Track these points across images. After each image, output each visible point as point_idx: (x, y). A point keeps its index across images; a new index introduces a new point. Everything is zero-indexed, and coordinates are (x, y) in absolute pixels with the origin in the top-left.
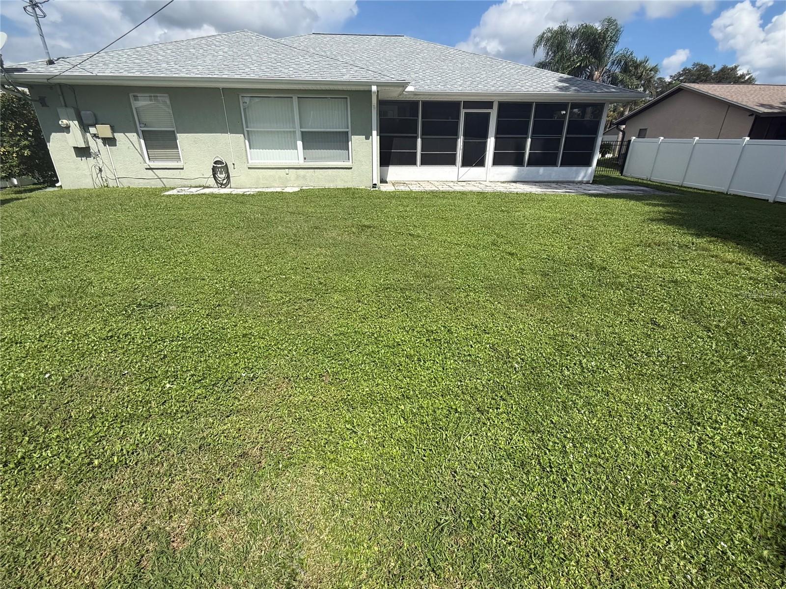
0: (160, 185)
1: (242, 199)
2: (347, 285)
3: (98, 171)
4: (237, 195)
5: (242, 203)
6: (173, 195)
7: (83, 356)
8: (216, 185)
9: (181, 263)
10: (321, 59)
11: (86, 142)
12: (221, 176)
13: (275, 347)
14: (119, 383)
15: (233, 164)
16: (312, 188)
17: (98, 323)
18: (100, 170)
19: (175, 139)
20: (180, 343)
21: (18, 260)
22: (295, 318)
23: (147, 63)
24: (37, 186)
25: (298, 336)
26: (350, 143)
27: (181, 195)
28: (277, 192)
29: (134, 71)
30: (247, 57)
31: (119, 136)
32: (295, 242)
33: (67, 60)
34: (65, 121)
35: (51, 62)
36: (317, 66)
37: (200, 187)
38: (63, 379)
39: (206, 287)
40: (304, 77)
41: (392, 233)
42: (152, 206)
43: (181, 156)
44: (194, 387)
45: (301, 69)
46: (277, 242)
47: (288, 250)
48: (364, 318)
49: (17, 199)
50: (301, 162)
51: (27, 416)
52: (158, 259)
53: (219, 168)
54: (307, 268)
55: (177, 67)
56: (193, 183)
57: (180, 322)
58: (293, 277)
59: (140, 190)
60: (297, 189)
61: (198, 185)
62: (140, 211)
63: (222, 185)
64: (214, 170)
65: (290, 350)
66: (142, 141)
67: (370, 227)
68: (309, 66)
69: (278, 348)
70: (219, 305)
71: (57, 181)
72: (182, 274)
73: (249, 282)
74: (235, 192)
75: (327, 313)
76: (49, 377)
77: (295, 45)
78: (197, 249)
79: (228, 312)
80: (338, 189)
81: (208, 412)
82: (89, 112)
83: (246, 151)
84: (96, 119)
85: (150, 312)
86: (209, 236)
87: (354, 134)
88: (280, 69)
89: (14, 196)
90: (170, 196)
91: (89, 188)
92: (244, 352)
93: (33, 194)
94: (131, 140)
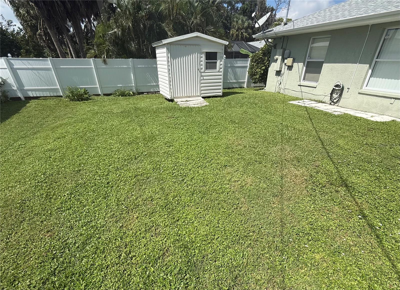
3: (279, 84)
8: (328, 102)
11: (281, 68)
12: (335, 96)
15: (349, 89)
19: (322, 67)
31: (295, 65)
34: (277, 57)
53: (338, 91)
56: (317, 98)
63: (333, 103)
64: (333, 91)
66: (305, 68)
71: (265, 86)
82: (288, 51)
83: (365, 79)
90: (291, 104)
94: (299, 67)
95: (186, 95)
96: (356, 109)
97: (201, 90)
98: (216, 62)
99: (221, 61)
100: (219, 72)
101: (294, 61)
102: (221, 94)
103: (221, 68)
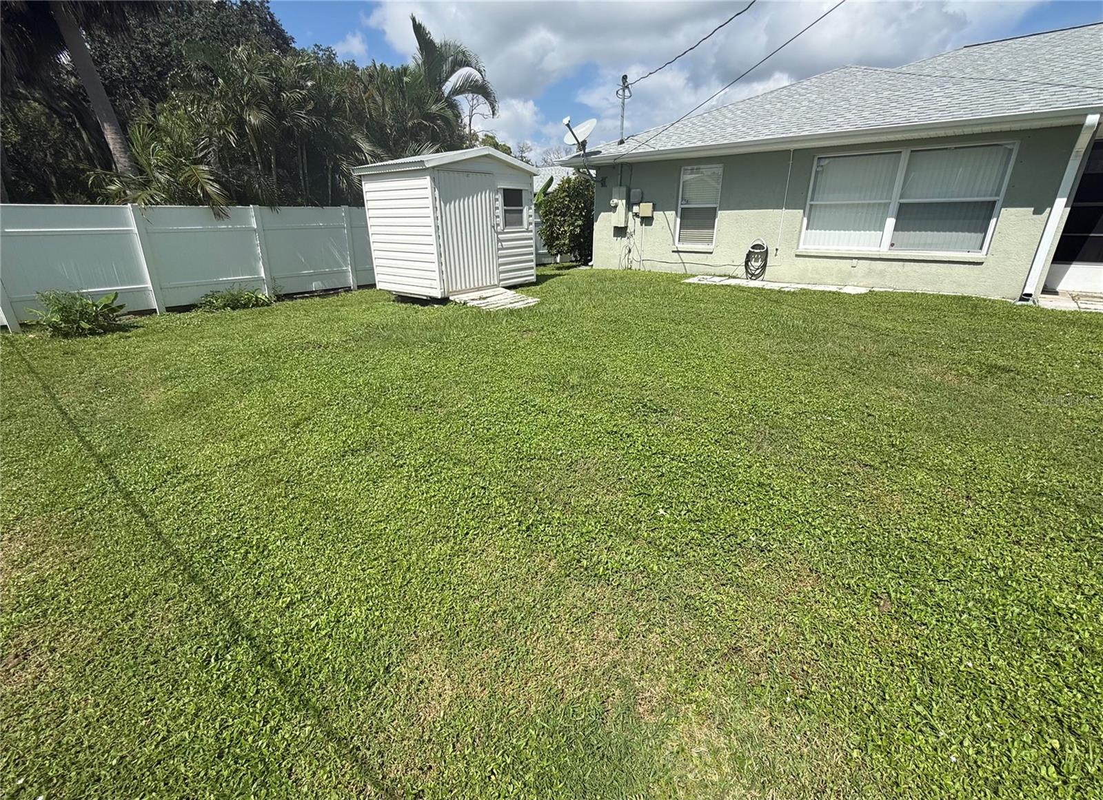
0: (682, 271)
1: (778, 297)
2: (948, 461)
3: (627, 251)
4: (772, 291)
5: (777, 302)
6: (694, 284)
7: (588, 444)
8: (745, 276)
9: (693, 367)
10: (976, 85)
11: (627, 222)
12: (755, 264)
13: (803, 518)
14: (614, 487)
15: (777, 250)
16: (891, 290)
17: (605, 413)
18: (630, 251)
19: (715, 217)
20: (680, 464)
21: (553, 333)
22: (840, 485)
23: (711, 130)
24: (575, 264)
25: (842, 515)
26: (993, 221)
27: (702, 284)
28: (830, 292)
29: (695, 141)
30: (843, 103)
31: (658, 215)
32: (853, 369)
33: (635, 138)
34: (615, 201)
35: (622, 142)
36: (965, 98)
37: (725, 276)
38: (571, 462)
39: (719, 405)
40: (936, 117)
41: (1064, 390)
42: (670, 294)
43: (714, 236)
44: (689, 527)
45: (932, 107)
46: (823, 363)
47: (840, 380)
48: (976, 532)
49: (560, 275)
50: (885, 251)
51: (539, 485)
52: (670, 357)
53: (758, 255)
54: (870, 415)
55: (744, 129)
56: (718, 271)
57: (684, 439)
58: (845, 423)
59: (661, 275)
60: (864, 291)
61: (723, 273)
62: (658, 299)
63: (753, 276)
64: (749, 257)
65: (826, 532)
66: (678, 220)
67: (1009, 371)
68: (949, 100)
69: (808, 522)
70: (731, 432)
71: (591, 260)
72: (693, 380)
73: (775, 413)
74: (768, 286)
75: (898, 498)
76: (561, 455)
77: (925, 72)
78: (713, 354)
79: (742, 444)
80: (942, 296)
81: (700, 566)
82: (638, 190)
83: (800, 232)
84: (642, 198)
85: (653, 418)
86: (729, 340)
87: (1008, 204)
88: (894, 111)
89: (557, 272)
90: (690, 284)
91: (613, 268)
92: (757, 507)
93: (571, 270)
94: (667, 220)
95: (472, 286)
96: (797, 281)
97: (500, 273)
98: (522, 211)
99: (530, 208)
100: (527, 231)
101: (654, 209)
102: (533, 279)
103: (531, 224)
